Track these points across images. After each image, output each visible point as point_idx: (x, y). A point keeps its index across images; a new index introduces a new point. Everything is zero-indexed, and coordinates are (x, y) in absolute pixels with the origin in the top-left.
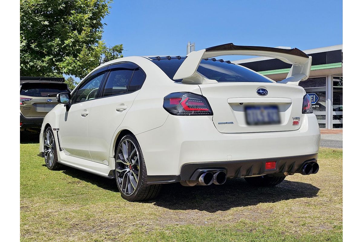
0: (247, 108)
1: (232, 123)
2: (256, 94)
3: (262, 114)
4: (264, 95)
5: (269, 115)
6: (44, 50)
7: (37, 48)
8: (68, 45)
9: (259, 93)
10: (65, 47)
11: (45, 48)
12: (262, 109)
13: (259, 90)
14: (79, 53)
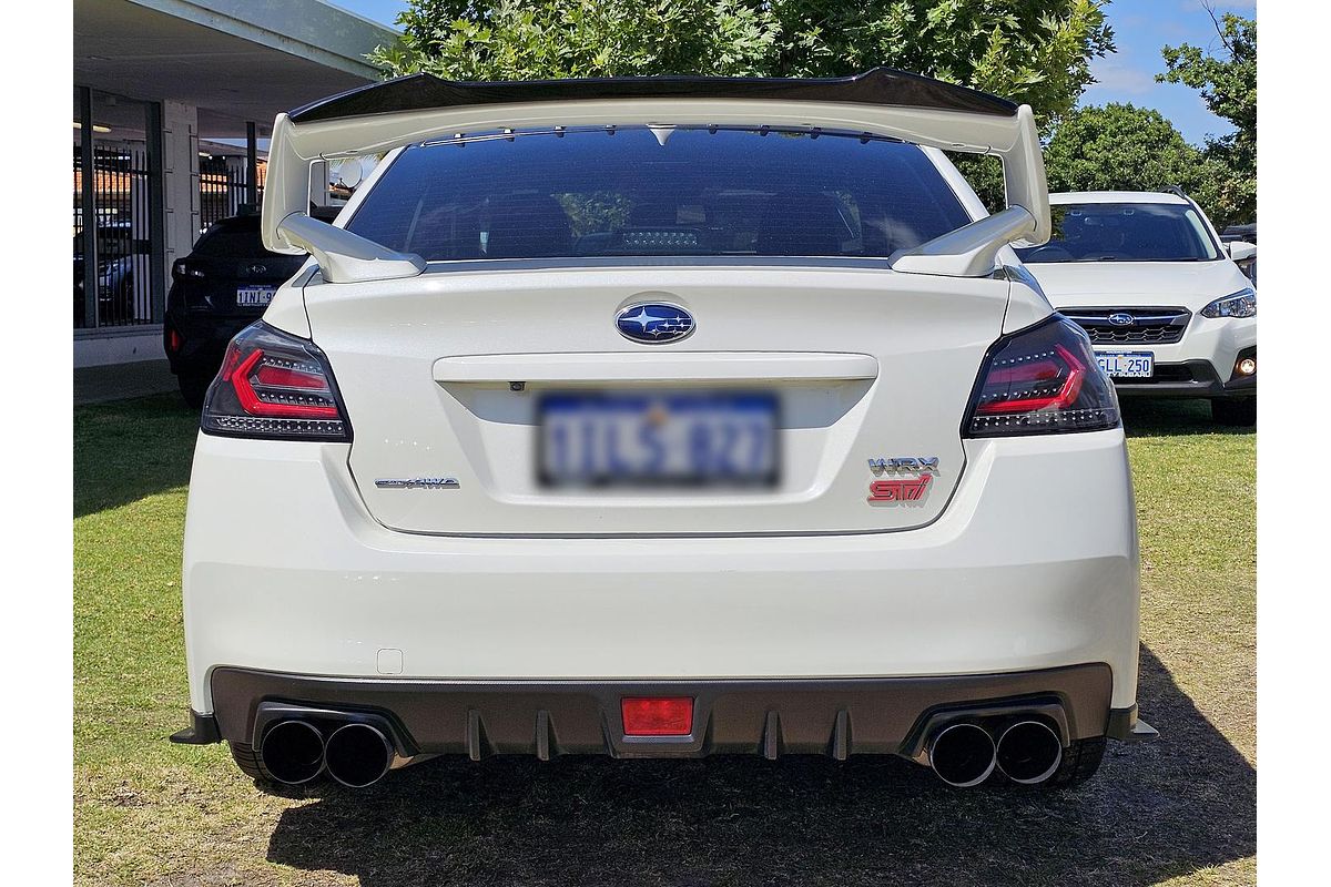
0: (553, 401)
1: (450, 484)
2: (616, 332)
3: (648, 436)
4: (666, 336)
5: (699, 441)
6: (849, 55)
7: (824, 48)
8: (939, 27)
9: (630, 330)
10: (931, 32)
11: (854, 45)
12: (658, 411)
13: (635, 312)
14: (979, 57)
